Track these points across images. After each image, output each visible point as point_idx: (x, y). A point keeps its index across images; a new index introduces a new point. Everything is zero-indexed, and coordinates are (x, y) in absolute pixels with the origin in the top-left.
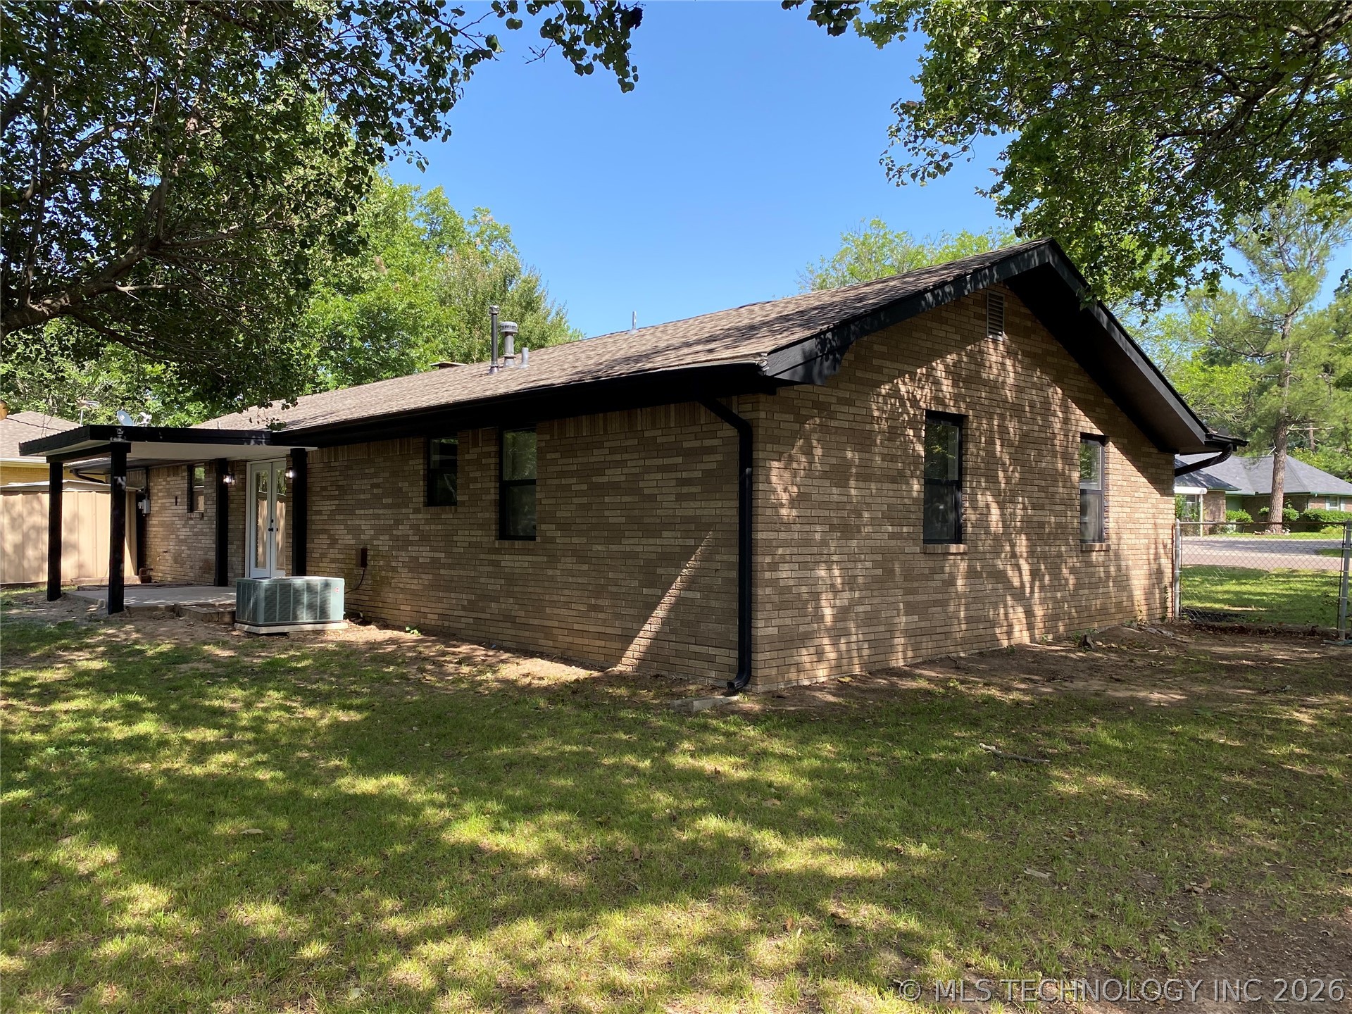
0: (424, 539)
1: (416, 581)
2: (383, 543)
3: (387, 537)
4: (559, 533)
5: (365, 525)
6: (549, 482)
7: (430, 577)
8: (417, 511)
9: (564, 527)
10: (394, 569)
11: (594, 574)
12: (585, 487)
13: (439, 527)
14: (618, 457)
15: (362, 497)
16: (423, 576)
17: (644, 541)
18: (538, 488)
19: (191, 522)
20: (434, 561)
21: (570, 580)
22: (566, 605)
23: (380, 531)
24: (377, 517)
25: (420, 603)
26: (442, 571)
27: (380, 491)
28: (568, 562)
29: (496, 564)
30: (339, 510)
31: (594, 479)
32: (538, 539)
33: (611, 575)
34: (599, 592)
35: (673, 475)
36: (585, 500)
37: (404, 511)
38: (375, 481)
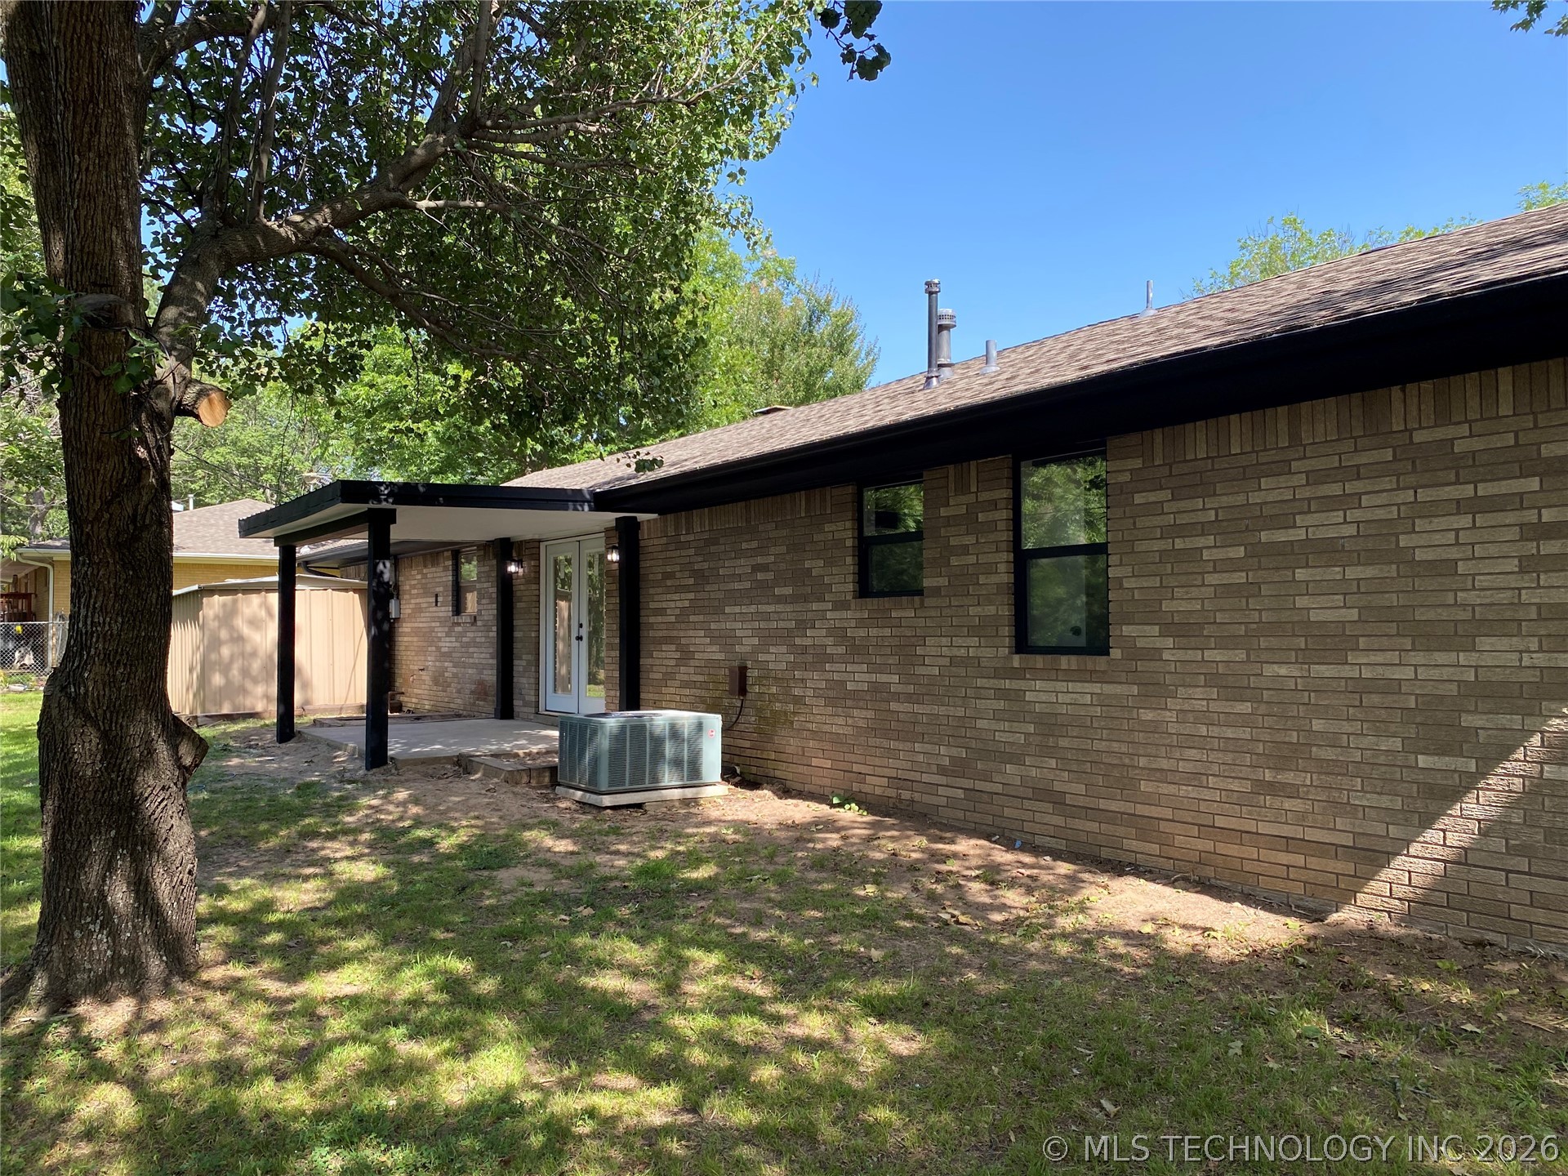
0: (856, 651)
1: (841, 721)
2: (777, 658)
3: (784, 649)
4: (1170, 642)
5: (742, 630)
6: (1141, 546)
7: (870, 714)
8: (840, 605)
9: (1182, 630)
10: (798, 700)
11: (1268, 722)
12: (1240, 552)
13: (887, 632)
14: (1335, 489)
15: (737, 586)
16: (856, 712)
17: (1418, 658)
18: (1113, 560)
19: (458, 629)
20: (876, 689)
21: (1203, 730)
22: (1196, 778)
23: (768, 638)
24: (766, 617)
25: (852, 758)
26: (894, 706)
27: (770, 576)
28: (1199, 697)
29: (1017, 696)
30: (695, 608)
31: (1264, 536)
32: (1115, 653)
33: (1317, 725)
34: (1284, 757)
35: (1511, 518)
36: (1240, 578)
37: (815, 606)
38: (759, 560)
